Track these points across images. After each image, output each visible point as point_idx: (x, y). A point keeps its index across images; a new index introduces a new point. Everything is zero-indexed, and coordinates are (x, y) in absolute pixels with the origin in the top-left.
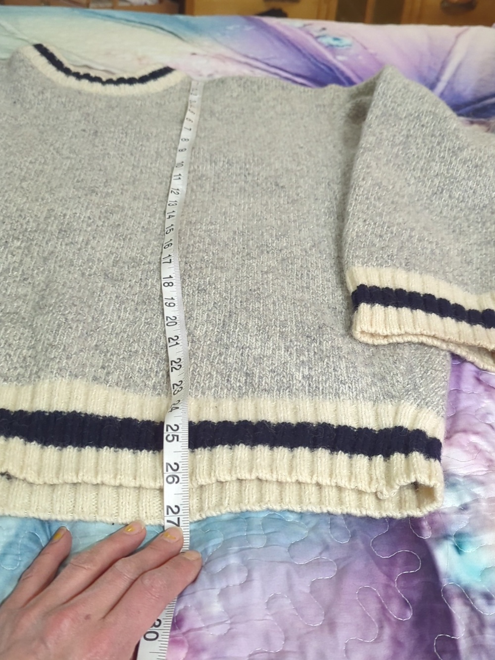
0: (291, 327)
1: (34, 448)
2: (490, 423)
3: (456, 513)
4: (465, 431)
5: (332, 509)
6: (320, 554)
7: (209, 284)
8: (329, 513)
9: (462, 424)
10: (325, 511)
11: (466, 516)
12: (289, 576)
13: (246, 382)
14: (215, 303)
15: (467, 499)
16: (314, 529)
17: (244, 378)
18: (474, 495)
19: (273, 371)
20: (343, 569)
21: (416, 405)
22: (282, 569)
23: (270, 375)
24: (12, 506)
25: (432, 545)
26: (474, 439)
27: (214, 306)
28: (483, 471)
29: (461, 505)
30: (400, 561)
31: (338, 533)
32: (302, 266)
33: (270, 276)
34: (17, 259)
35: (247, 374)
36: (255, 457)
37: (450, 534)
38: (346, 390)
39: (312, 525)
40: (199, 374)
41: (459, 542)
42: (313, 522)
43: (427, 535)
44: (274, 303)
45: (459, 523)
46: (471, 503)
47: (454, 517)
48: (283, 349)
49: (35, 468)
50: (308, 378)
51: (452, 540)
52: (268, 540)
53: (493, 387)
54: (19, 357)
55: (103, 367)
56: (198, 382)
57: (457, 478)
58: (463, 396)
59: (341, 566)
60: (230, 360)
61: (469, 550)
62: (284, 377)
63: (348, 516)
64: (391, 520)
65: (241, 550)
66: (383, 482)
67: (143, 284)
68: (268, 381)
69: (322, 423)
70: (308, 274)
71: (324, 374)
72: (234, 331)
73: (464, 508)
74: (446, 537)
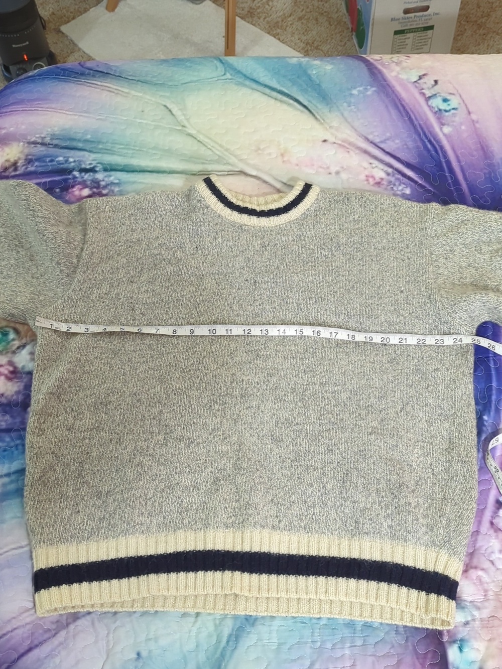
0: (383, 485)
1: (246, 575)
2: (491, 559)
3: (462, 626)
4: (476, 568)
5: (397, 623)
6: (390, 649)
7: (335, 444)
8: (395, 625)
9: (475, 562)
10: (394, 623)
11: (467, 629)
12: (373, 663)
13: (355, 527)
14: (338, 462)
15: (469, 619)
16: (387, 633)
17: (354, 524)
18: (473, 615)
19: (370, 519)
20: (400, 660)
21: (448, 554)
22: (370, 659)
23: (369, 522)
24: (238, 609)
25: (447, 645)
26: (480, 573)
27: (337, 465)
28: (480, 599)
29: (466, 621)
30: (430, 656)
31: (399, 637)
32: (393, 427)
33: (373, 436)
34: (218, 420)
35: (356, 522)
36: (359, 588)
37: (457, 639)
38: (410, 538)
39: (386, 630)
40: (329, 519)
41: (461, 645)
42: (387, 629)
43: (445, 639)
44: (374, 463)
45: (463, 633)
46: (470, 621)
47: (461, 629)
48: (377, 504)
49: (248, 588)
50: (390, 527)
51: (458, 644)
52: (364, 641)
53: (500, 530)
54: (231, 508)
55: (277, 517)
56: (329, 525)
57: (466, 603)
58: (480, 537)
59: (399, 659)
60: (347, 511)
61: (465, 650)
62: (377, 524)
63: (405, 627)
64: (427, 629)
65: (351, 647)
66: (423, 610)
67: (294, 443)
68: (368, 526)
69: (395, 563)
70: (397, 434)
71: (399, 525)
72: (349, 489)
73: (466, 623)
74: (454, 642)
